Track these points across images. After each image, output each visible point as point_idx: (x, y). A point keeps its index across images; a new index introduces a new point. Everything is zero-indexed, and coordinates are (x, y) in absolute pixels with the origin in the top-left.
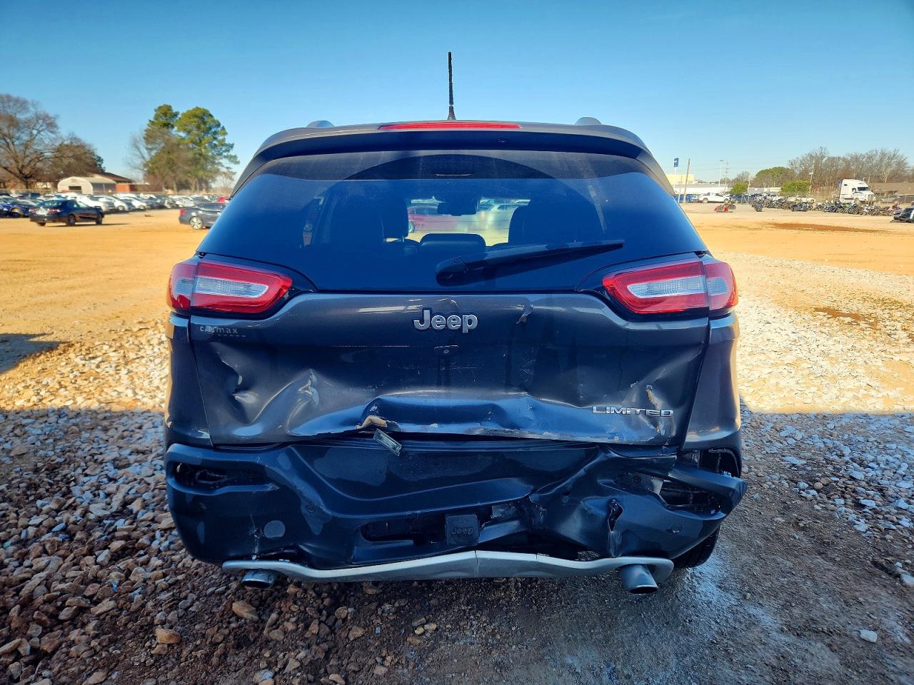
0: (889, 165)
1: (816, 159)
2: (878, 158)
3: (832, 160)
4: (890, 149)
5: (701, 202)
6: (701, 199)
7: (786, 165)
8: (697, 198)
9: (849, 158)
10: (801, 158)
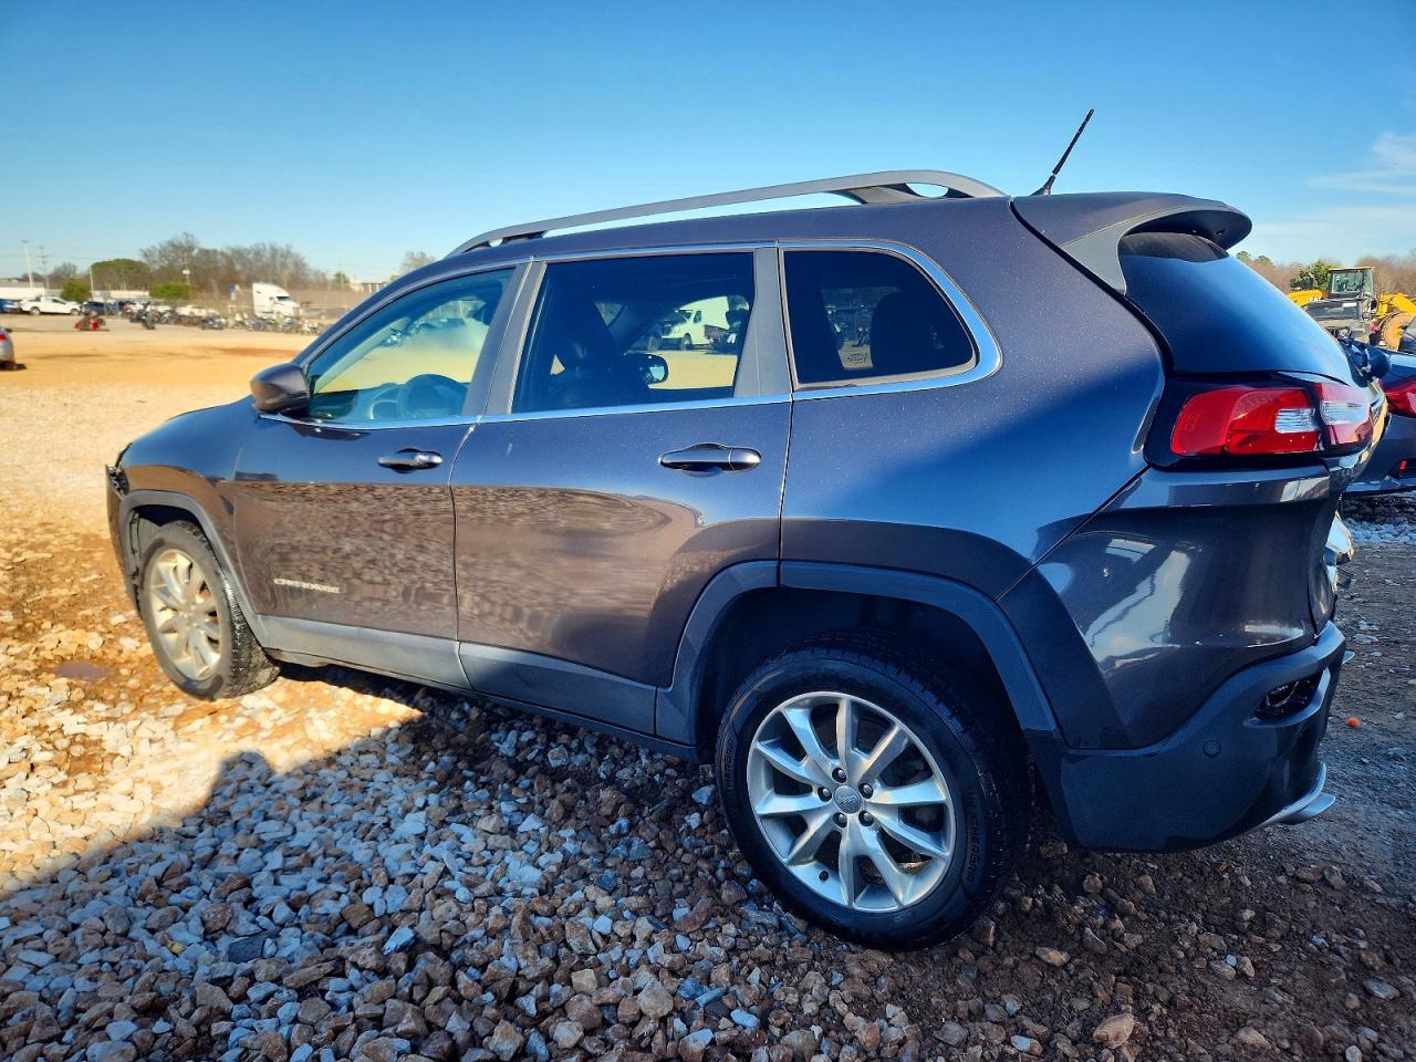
0: (284, 265)
1: (180, 249)
2: (267, 254)
3: (205, 252)
4: (281, 244)
5: (27, 313)
6: (26, 308)
7: (136, 257)
8: (16, 306)
9: (229, 253)
10: (158, 247)
